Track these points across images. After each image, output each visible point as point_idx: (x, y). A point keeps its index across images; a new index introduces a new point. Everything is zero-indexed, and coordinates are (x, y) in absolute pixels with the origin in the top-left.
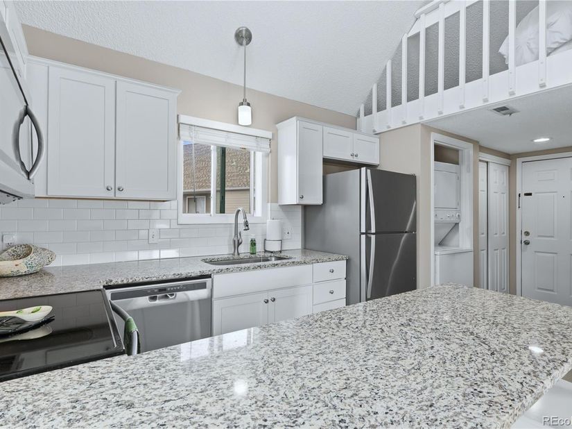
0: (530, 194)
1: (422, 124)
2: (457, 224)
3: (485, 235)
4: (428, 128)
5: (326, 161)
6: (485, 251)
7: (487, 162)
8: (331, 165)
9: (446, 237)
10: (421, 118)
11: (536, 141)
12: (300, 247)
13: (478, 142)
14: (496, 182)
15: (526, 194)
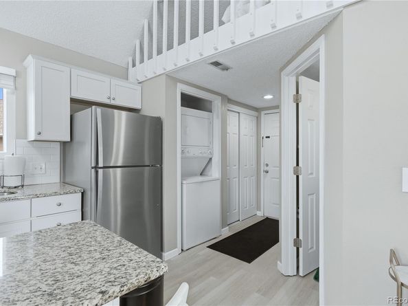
0: (269, 137)
1: (167, 75)
2: (211, 159)
3: (237, 166)
4: (172, 78)
5: (73, 101)
6: (237, 179)
7: (239, 113)
8: (78, 104)
9: (204, 169)
10: (165, 69)
11: (266, 97)
12: (58, 181)
13: (226, 96)
14: (246, 128)
15: (267, 137)
